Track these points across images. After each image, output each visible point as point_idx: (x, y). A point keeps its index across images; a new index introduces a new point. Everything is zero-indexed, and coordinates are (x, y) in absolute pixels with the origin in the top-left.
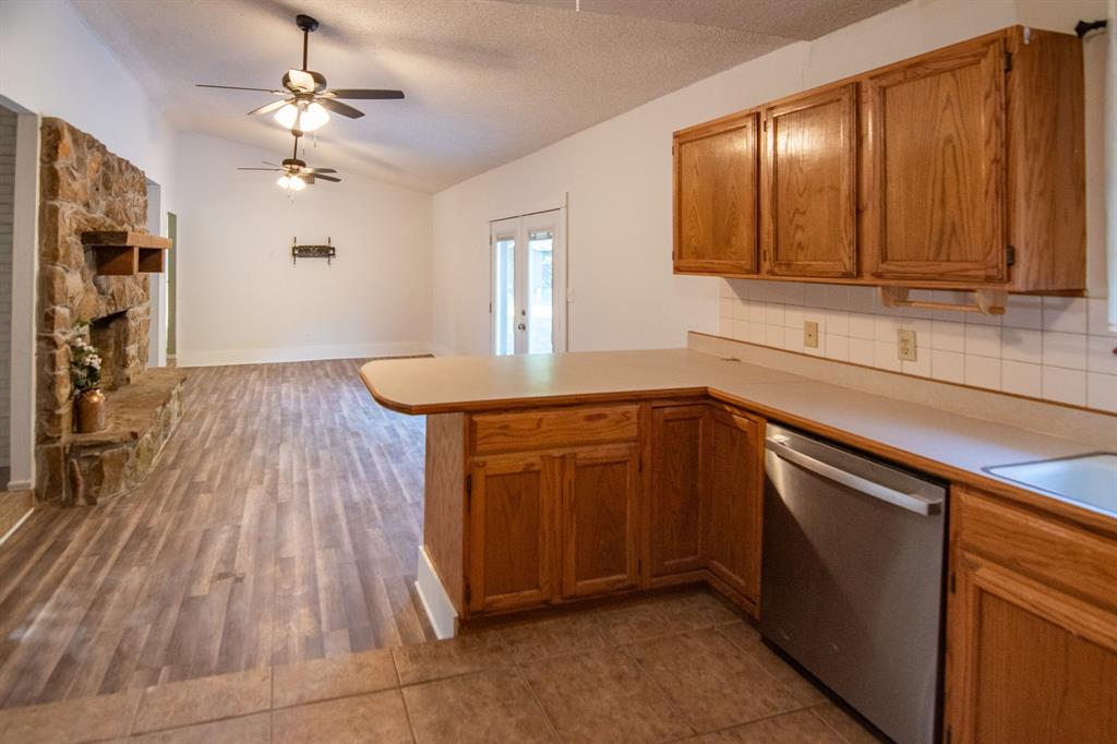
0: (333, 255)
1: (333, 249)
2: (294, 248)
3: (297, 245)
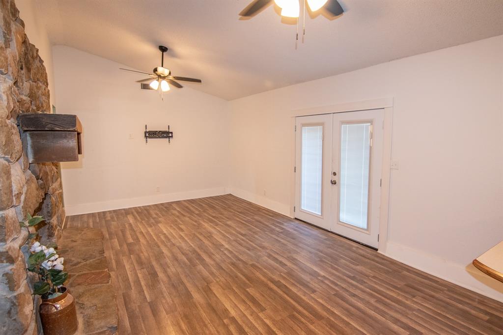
0: (172, 137)
1: (172, 133)
2: (146, 133)
3: (147, 131)
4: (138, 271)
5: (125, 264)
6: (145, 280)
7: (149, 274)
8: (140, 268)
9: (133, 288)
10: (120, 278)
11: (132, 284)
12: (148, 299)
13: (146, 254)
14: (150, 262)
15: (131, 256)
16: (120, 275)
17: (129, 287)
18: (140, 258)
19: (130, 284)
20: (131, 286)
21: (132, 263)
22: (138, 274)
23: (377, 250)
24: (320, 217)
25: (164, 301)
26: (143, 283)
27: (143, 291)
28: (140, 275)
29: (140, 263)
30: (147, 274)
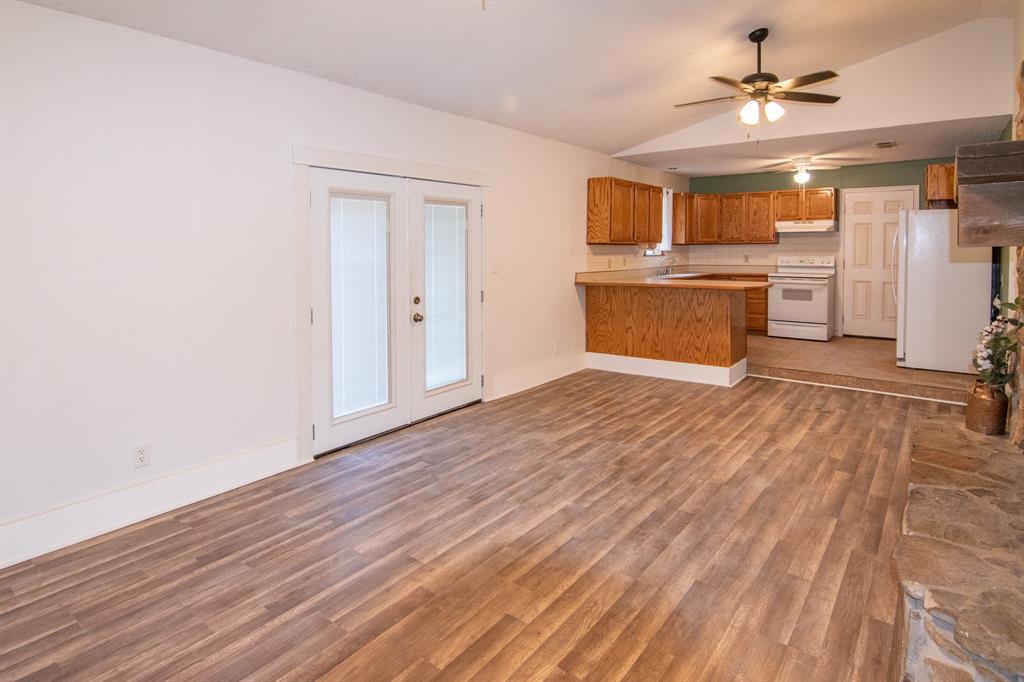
4: (811, 579)
5: (826, 622)
6: (812, 552)
7: (792, 557)
8: (798, 582)
9: (848, 551)
10: (866, 589)
11: (845, 560)
12: (834, 522)
13: (741, 615)
14: (760, 580)
15: (786, 643)
16: (861, 597)
17: (855, 559)
18: (770, 613)
19: (850, 563)
20: (850, 559)
21: (807, 610)
22: (815, 571)
23: (479, 401)
24: (389, 406)
25: (813, 507)
26: (823, 548)
27: (833, 536)
28: (814, 567)
29: (784, 596)
30: (795, 560)
